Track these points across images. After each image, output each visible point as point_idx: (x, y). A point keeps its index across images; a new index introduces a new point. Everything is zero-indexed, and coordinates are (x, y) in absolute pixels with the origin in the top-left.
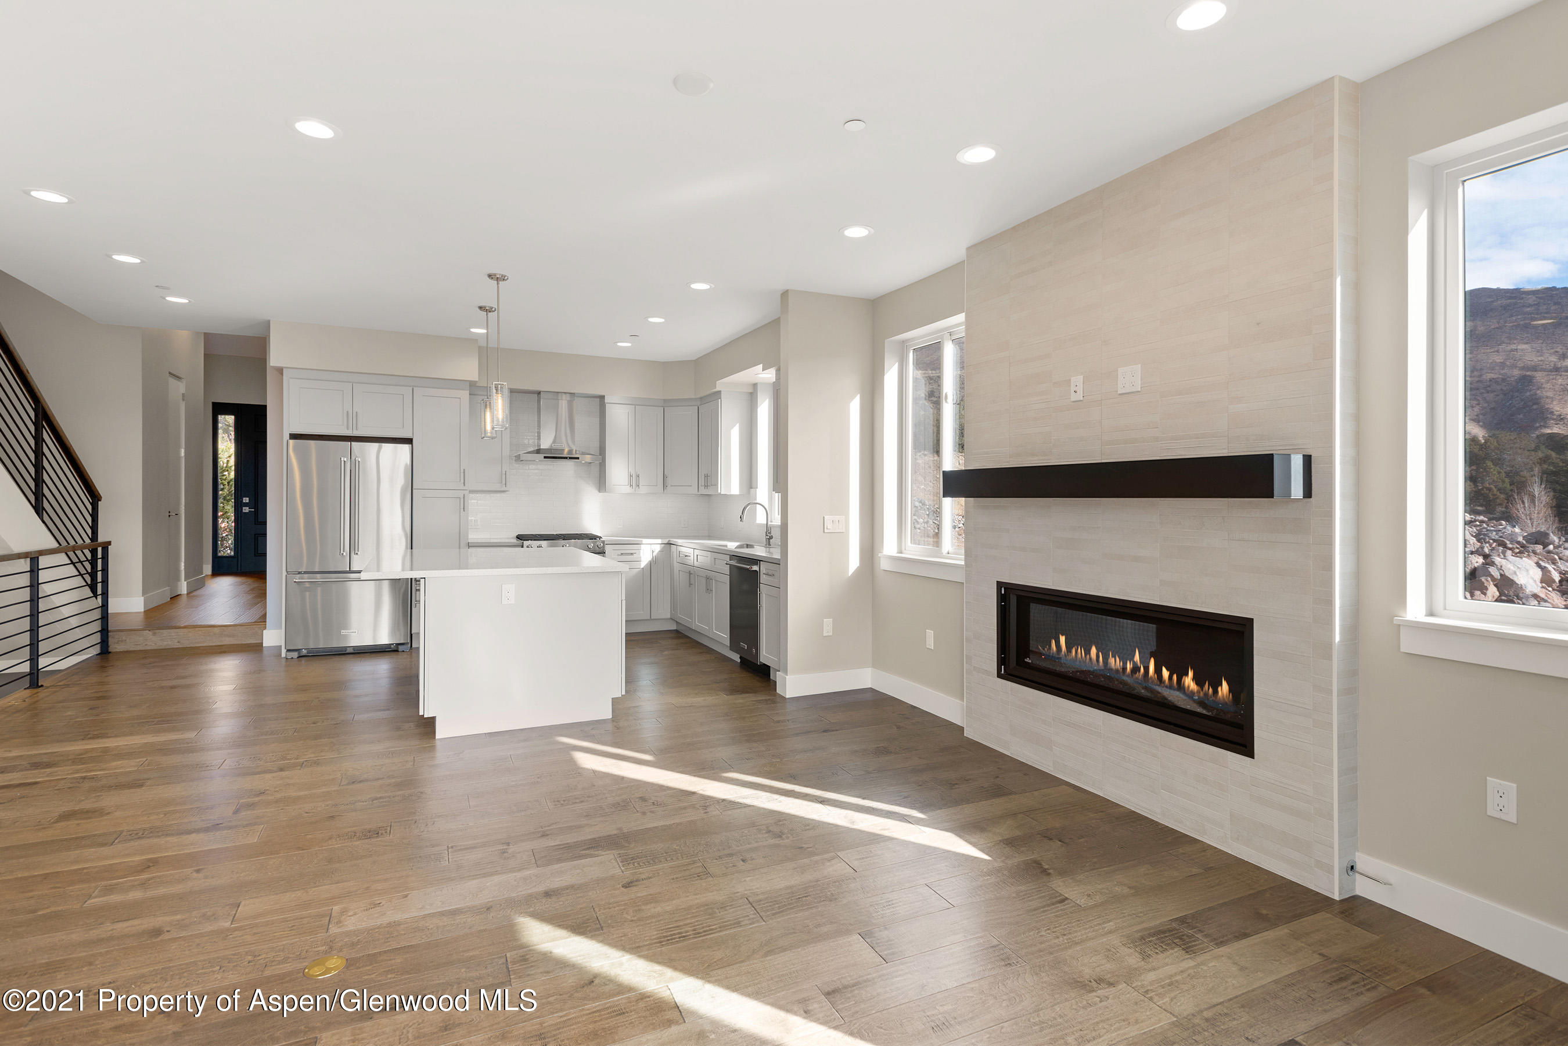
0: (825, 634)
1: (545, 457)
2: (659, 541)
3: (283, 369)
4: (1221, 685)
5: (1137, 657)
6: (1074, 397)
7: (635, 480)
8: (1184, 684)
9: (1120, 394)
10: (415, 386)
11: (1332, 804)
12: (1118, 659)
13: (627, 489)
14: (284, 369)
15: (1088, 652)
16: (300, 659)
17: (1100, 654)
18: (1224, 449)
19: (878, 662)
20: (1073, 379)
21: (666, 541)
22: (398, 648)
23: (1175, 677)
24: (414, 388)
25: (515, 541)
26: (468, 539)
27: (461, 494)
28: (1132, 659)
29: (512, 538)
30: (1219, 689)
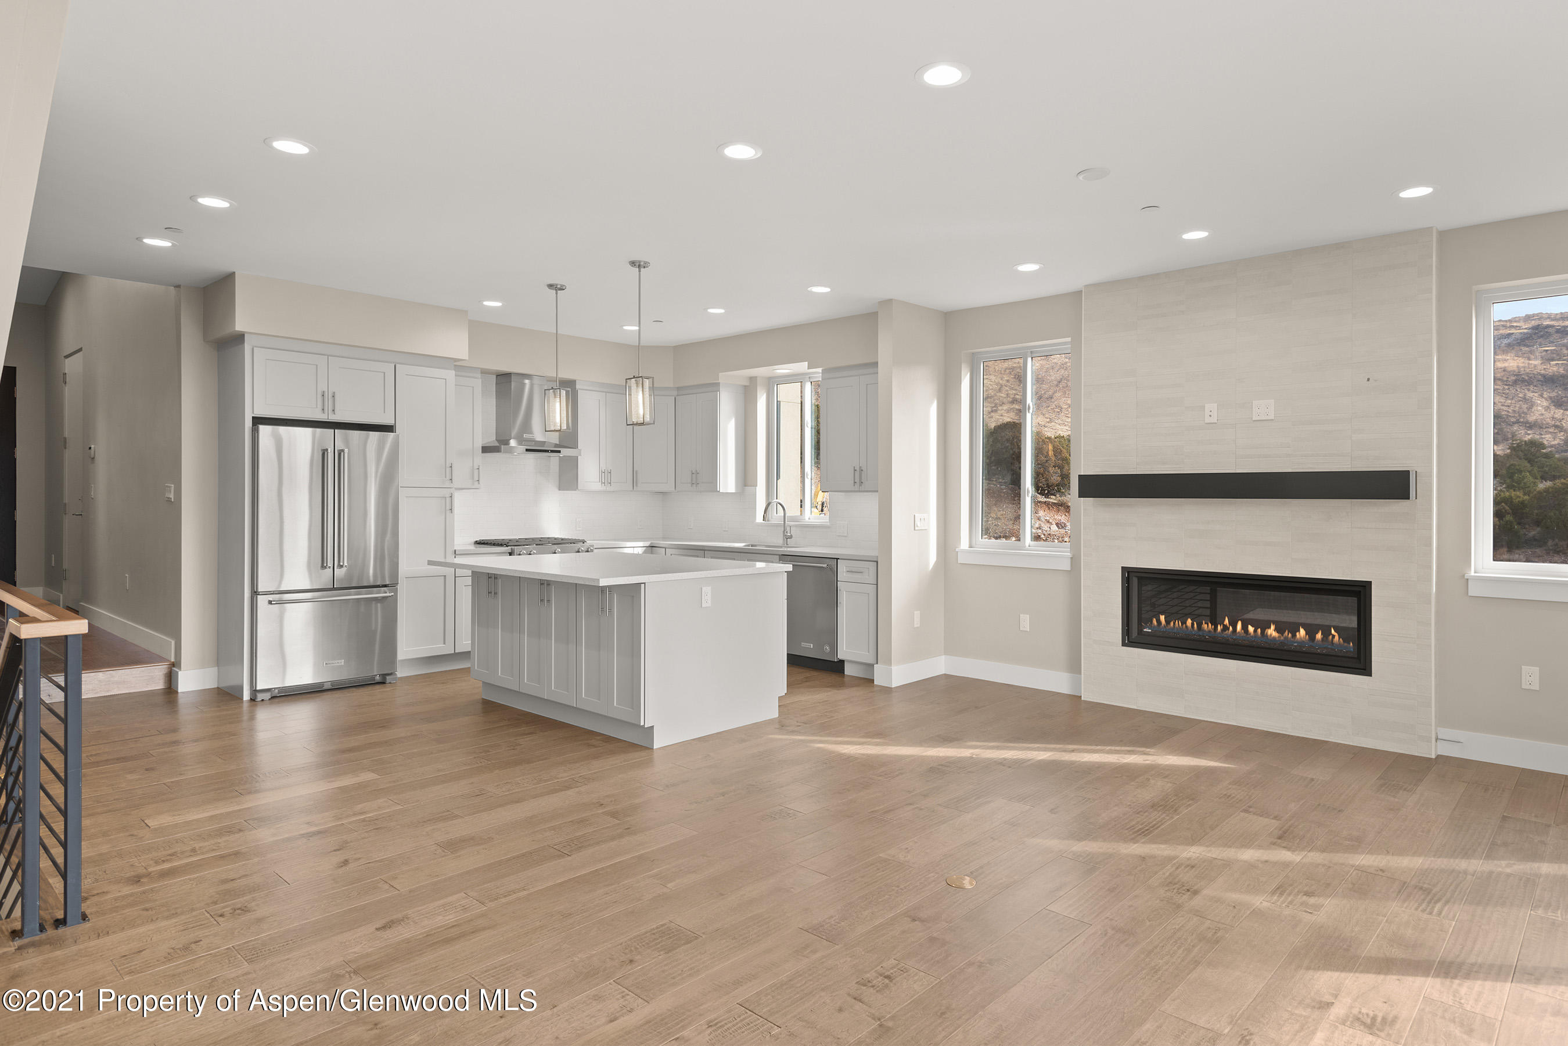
0: (915, 626)
1: (527, 450)
2: (641, 544)
3: (244, 335)
4: (1299, 631)
5: (1227, 622)
6: (1208, 420)
7: (606, 476)
8: (1267, 634)
9: (1254, 421)
10: (398, 363)
11: (1431, 697)
12: (1210, 625)
13: (598, 486)
14: (246, 335)
15: (1184, 623)
16: (273, 700)
17: (1195, 623)
18: (1349, 465)
19: (951, 649)
20: (1207, 406)
21: (647, 544)
22: (385, 679)
23: (1259, 630)
24: (397, 365)
25: (472, 547)
26: (454, 545)
27: (446, 493)
28: (1222, 623)
29: (469, 544)
30: (1298, 633)
